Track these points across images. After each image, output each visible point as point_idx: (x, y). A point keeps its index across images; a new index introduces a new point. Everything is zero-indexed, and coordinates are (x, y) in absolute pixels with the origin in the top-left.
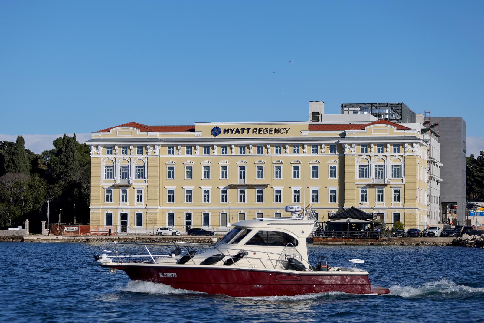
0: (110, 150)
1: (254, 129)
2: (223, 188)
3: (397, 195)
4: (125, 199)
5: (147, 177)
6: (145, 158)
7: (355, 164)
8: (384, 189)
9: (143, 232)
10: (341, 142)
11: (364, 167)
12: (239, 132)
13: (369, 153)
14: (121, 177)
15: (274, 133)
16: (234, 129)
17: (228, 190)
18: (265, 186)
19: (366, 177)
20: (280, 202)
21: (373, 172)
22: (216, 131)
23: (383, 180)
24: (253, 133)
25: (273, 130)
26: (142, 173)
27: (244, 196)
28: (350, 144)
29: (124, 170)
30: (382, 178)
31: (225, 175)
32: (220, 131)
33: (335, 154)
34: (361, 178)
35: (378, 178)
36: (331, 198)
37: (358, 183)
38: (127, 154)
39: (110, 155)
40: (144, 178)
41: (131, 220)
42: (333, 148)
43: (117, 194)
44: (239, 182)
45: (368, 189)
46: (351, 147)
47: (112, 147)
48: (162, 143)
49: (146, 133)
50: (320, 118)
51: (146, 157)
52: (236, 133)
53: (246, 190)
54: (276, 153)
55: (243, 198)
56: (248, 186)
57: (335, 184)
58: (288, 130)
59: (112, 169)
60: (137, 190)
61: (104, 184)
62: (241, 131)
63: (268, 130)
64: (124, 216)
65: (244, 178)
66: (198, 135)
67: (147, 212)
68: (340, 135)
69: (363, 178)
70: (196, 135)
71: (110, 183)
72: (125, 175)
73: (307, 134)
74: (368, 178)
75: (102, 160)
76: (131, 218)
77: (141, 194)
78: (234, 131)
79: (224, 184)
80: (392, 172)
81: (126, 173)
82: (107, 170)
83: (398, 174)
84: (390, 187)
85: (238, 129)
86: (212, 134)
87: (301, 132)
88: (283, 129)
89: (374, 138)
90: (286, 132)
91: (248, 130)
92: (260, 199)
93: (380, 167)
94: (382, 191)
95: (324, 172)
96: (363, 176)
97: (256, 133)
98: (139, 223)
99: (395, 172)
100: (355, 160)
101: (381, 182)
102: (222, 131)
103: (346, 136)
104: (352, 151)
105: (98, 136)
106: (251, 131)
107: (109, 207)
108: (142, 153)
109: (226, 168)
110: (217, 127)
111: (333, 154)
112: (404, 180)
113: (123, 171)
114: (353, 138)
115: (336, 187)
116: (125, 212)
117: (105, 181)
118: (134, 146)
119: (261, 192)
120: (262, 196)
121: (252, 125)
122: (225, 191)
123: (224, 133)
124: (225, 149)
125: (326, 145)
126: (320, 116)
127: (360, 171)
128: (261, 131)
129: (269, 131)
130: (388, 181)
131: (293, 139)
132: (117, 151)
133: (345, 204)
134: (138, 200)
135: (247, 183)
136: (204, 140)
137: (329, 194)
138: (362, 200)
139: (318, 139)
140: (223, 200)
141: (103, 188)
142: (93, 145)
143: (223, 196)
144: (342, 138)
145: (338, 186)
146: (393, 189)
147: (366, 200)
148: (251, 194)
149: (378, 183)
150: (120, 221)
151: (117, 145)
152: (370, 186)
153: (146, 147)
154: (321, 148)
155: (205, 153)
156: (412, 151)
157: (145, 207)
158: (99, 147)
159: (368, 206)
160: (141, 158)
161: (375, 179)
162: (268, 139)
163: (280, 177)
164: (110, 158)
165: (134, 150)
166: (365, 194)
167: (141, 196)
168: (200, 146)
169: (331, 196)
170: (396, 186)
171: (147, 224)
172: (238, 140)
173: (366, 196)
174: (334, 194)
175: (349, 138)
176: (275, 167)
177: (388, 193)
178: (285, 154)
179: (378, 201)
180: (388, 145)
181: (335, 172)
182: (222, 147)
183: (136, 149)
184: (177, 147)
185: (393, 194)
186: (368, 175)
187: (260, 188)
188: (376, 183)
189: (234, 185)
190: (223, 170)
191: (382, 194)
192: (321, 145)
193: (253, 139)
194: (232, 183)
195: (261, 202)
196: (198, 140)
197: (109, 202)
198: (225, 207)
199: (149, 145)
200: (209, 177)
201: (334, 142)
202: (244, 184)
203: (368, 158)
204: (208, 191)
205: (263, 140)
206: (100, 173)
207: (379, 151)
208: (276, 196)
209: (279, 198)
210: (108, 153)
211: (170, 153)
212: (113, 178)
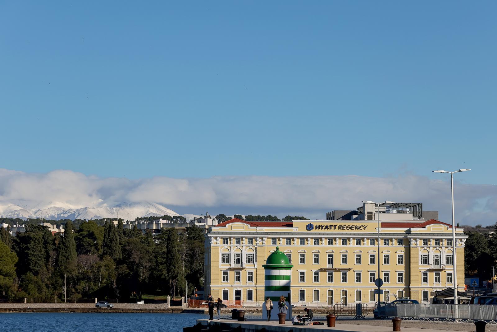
0: (226, 240)
1: (340, 226)
2: (315, 271)
4: (238, 279)
5: (256, 262)
6: (255, 247)
7: (418, 254)
8: (440, 273)
9: (254, 305)
10: (409, 237)
11: (425, 256)
13: (428, 245)
14: (235, 262)
15: (355, 229)
16: (324, 225)
17: (319, 273)
18: (349, 269)
19: (426, 263)
20: (359, 282)
21: (432, 260)
22: (309, 227)
23: (439, 266)
24: (338, 229)
25: (354, 226)
26: (251, 259)
27: (332, 277)
28: (415, 239)
30: (438, 264)
31: (317, 260)
32: (313, 227)
33: (401, 246)
34: (423, 264)
35: (435, 264)
36: (398, 279)
37: (421, 268)
38: (240, 244)
39: (226, 244)
40: (254, 263)
41: (244, 296)
42: (400, 242)
43: (232, 275)
44: (328, 266)
45: (428, 273)
46: (416, 241)
47: (228, 238)
48: (269, 236)
49: (255, 228)
50: (373, 216)
51: (256, 246)
52: (325, 228)
53: (334, 273)
54: (356, 245)
55: (331, 279)
56: (336, 270)
57: (401, 268)
58: (366, 227)
59: (228, 255)
61: (221, 267)
62: (329, 227)
63: (350, 227)
64: (238, 293)
65: (332, 263)
66: (296, 230)
67: (256, 290)
68: (405, 232)
69: (424, 265)
70: (294, 230)
71: (226, 266)
72: (238, 260)
73: (381, 231)
74: (428, 264)
75: (220, 248)
76: (244, 294)
77: (251, 275)
79: (316, 267)
80: (446, 260)
81: (239, 259)
83: (450, 262)
84: (445, 272)
85: (327, 225)
86: (306, 229)
87: (376, 229)
88: (362, 226)
89: (433, 235)
90: (364, 229)
91: (335, 226)
92: (344, 279)
93: (437, 256)
94: (439, 275)
95: (393, 259)
96: (424, 263)
97: (341, 229)
98: (250, 297)
99: (448, 260)
100: (418, 251)
101: (437, 267)
103: (412, 233)
104: (416, 244)
105: (217, 230)
106: (337, 227)
107: (226, 286)
108: (252, 244)
109: (317, 256)
110: (310, 224)
113: (237, 257)
114: (418, 234)
116: (239, 289)
117: (222, 265)
118: (246, 238)
119: (345, 274)
120: (346, 277)
121: (338, 223)
122: (316, 274)
123: (316, 228)
124: (316, 241)
125: (396, 239)
126: (374, 214)
127: (422, 259)
128: (345, 227)
129: (351, 228)
130: (443, 267)
131: (370, 234)
132: (232, 242)
133: (411, 284)
134: (249, 280)
135: (334, 267)
136: (300, 234)
137: (398, 276)
138: (424, 281)
139: (389, 234)
140: (315, 281)
141: (221, 270)
142: (212, 237)
143: (315, 277)
144: (408, 234)
145: (404, 271)
146: (447, 273)
147: (426, 281)
148: (338, 276)
149: (436, 269)
150: (234, 297)
151: (232, 237)
152: (430, 270)
153: (256, 239)
154: (392, 241)
155: (301, 244)
156: (462, 245)
157: (255, 285)
158: (218, 238)
159: (428, 286)
160: (251, 247)
161: (433, 266)
162: (351, 234)
163: (360, 263)
164: (226, 247)
165: (246, 241)
166: (426, 276)
167: (252, 277)
168: (298, 238)
169: (399, 278)
170: (450, 271)
171: (256, 298)
172: (327, 234)
173: (427, 278)
174: (401, 276)
175: (415, 234)
176: (356, 255)
177: (443, 276)
178: (363, 245)
179: (436, 281)
180: (444, 240)
181: (402, 259)
182: (315, 239)
183: (247, 240)
184: (279, 239)
185: (447, 276)
186: (428, 262)
187: (344, 272)
188: (434, 269)
189: (325, 269)
190: (315, 257)
191: (438, 276)
192: (391, 239)
193: (339, 234)
194: (323, 267)
195: (345, 282)
196: (296, 234)
197: (226, 282)
198: (317, 286)
199: (258, 237)
200: (304, 262)
201: (402, 237)
202: (331, 268)
203: (428, 249)
204: (303, 274)
205: (347, 234)
206: (218, 259)
207: (436, 244)
208: (357, 278)
209: (358, 279)
210: (224, 243)
211: (273, 244)
212: (229, 263)
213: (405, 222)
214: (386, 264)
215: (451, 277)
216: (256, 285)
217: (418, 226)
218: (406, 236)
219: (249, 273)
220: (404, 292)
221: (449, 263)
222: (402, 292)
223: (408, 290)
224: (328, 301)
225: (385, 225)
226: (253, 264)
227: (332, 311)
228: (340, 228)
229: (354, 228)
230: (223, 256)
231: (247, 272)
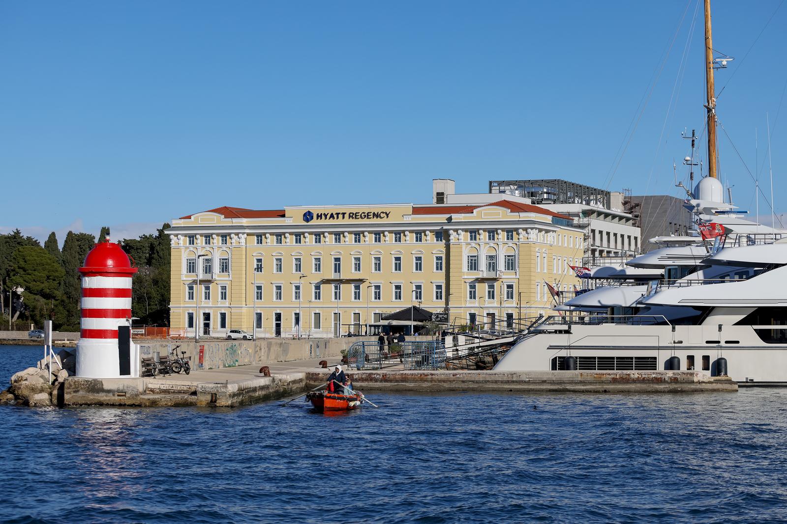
0: (192, 239)
1: (350, 213)
2: (316, 284)
3: (511, 291)
4: (207, 296)
5: (231, 270)
7: (462, 255)
8: (496, 284)
10: (449, 227)
11: (473, 258)
13: (478, 240)
14: (203, 271)
15: (374, 217)
16: (328, 213)
17: (321, 286)
18: (364, 280)
19: (475, 269)
20: (379, 300)
21: (483, 263)
22: (308, 216)
23: (494, 273)
24: (349, 218)
25: (372, 214)
26: (226, 266)
27: (339, 293)
28: (456, 231)
30: (493, 270)
31: (318, 268)
32: (313, 216)
33: (441, 242)
34: (469, 271)
35: (489, 271)
36: (436, 295)
37: (466, 277)
38: (210, 245)
39: (192, 245)
40: (228, 272)
41: (214, 321)
42: (438, 236)
43: (200, 290)
44: (333, 276)
45: (477, 284)
46: (458, 234)
47: (194, 236)
49: (230, 219)
50: (445, 200)
51: (231, 247)
52: (330, 218)
53: (341, 286)
54: (375, 242)
55: (337, 296)
56: (344, 281)
57: (441, 278)
58: (388, 215)
59: (195, 261)
61: (184, 279)
62: (335, 216)
63: (366, 214)
64: (207, 317)
65: (339, 271)
66: (289, 221)
67: (231, 312)
68: (446, 220)
69: (471, 271)
70: (286, 221)
71: (192, 277)
72: (208, 268)
73: (410, 219)
74: (478, 270)
75: (183, 251)
76: (214, 319)
77: (225, 291)
78: (328, 216)
79: (317, 278)
80: (505, 263)
81: (209, 266)
82: (189, 262)
83: (512, 266)
84: (503, 282)
85: (332, 213)
86: (304, 220)
87: (403, 216)
88: (383, 213)
89: (484, 223)
90: (386, 216)
91: (344, 214)
92: (357, 296)
93: (491, 257)
94: (493, 287)
95: (430, 263)
96: (471, 269)
97: (353, 218)
98: (223, 323)
99: (508, 263)
100: (462, 249)
101: (492, 275)
102: (315, 217)
103: (453, 221)
104: (458, 239)
105: (180, 224)
106: (347, 216)
107: (191, 306)
108: (226, 243)
109: (319, 260)
110: (309, 211)
111: (439, 242)
112: (517, 273)
113: (206, 264)
114: (461, 223)
115: (442, 282)
116: (207, 311)
117: (186, 276)
118: (218, 235)
119: (357, 287)
120: (359, 293)
121: (348, 209)
122: (318, 287)
123: (317, 218)
124: (318, 236)
125: (431, 231)
126: (445, 196)
127: (468, 263)
128: (358, 215)
129: (367, 216)
130: (500, 274)
131: (395, 225)
132: (199, 241)
133: (450, 303)
134: (222, 298)
135: (342, 278)
136: (294, 227)
137: (435, 290)
138: (470, 298)
139: (421, 225)
140: (316, 298)
141: (184, 284)
142: (172, 234)
143: (316, 293)
144: (447, 223)
145: (444, 281)
146: (506, 284)
147: (474, 297)
148: (347, 290)
149: (489, 277)
150: (202, 322)
151: (199, 234)
152: (480, 280)
153: (230, 235)
154: (426, 235)
155: (296, 242)
156: (527, 238)
157: (230, 306)
158: (181, 236)
159: (477, 305)
160: (225, 248)
161: (485, 272)
162: (366, 226)
163: (379, 269)
164: (192, 249)
165: (217, 240)
166: (474, 290)
168: (291, 234)
169: (437, 292)
170: (511, 281)
171: (231, 325)
172: (334, 226)
173: (475, 292)
174: (440, 290)
175: (456, 224)
176: (374, 258)
179: (489, 298)
180: (500, 231)
181: (441, 264)
182: (315, 235)
183: (220, 238)
184: (265, 235)
185: (505, 290)
186: (478, 267)
187: (357, 284)
188: (487, 277)
189: (329, 280)
190: (316, 263)
191: (493, 290)
192: (425, 232)
193: (349, 226)
194: (326, 278)
195: (359, 300)
196: (290, 227)
197: (191, 300)
198: (318, 306)
199: (233, 233)
200: (300, 270)
201: (441, 228)
202: (339, 278)
203: (478, 247)
204: (299, 288)
205: (361, 226)
206: (181, 267)
207: (489, 239)
208: (375, 293)
209: (378, 296)
210: (189, 243)
211: (257, 243)
212: (195, 272)
217: (467, 211)
218: (446, 227)
219: (221, 288)
221: (511, 268)
223: (446, 311)
224: (333, 329)
228: (351, 217)
229: (371, 216)
231: (219, 286)
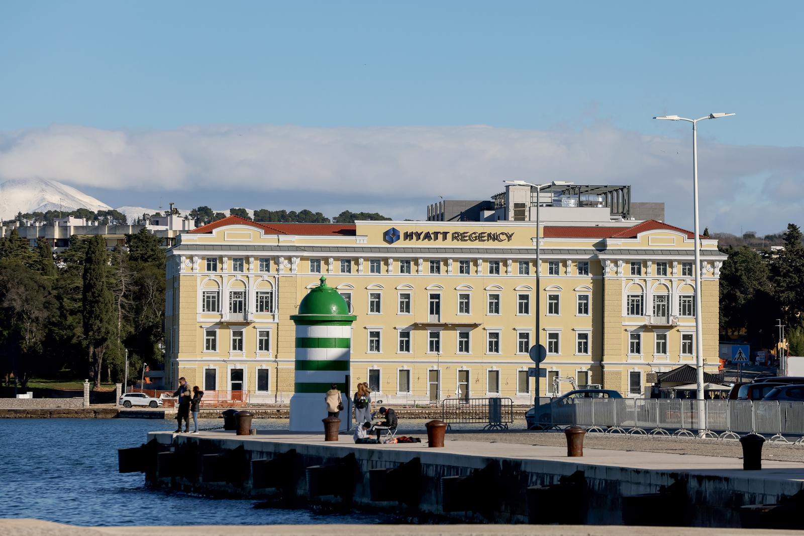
0: (212, 264)
1: (455, 233)
2: (403, 330)
3: (688, 343)
4: (238, 345)
5: (277, 310)
6: (274, 277)
7: (621, 292)
8: (668, 334)
9: (271, 401)
10: (601, 257)
11: (635, 299)
12: (430, 236)
13: (643, 275)
14: (230, 309)
15: (488, 240)
16: (422, 232)
17: (412, 333)
18: (475, 326)
19: (638, 313)
20: (496, 353)
21: (649, 306)
22: (391, 235)
23: (665, 318)
24: (453, 240)
25: (486, 235)
26: (267, 302)
27: (438, 342)
28: (615, 262)
29: (236, 298)
30: (663, 315)
31: (406, 306)
32: (399, 236)
33: (586, 276)
34: (630, 316)
35: (658, 316)
36: (579, 346)
37: (627, 323)
38: (243, 272)
39: (212, 272)
40: (271, 311)
41: (250, 382)
42: (583, 267)
43: (225, 337)
44: (431, 319)
45: (643, 335)
46: (617, 265)
47: (216, 259)
48: (305, 254)
49: (275, 237)
50: (527, 213)
51: (277, 276)
52: (424, 238)
53: (442, 333)
54: (490, 273)
55: (435, 346)
56: (446, 326)
57: (585, 324)
58: (511, 236)
59: (216, 295)
60: (260, 332)
61: (202, 320)
62: (433, 236)
63: (477, 235)
64: (237, 375)
65: (438, 312)
66: (362, 242)
67: (277, 368)
68: (594, 246)
69: (633, 316)
70: (358, 242)
71: (211, 318)
72: (239, 305)
73: (541, 244)
74: (642, 314)
75: (199, 280)
76: (250, 378)
77: (266, 338)
78: (422, 236)
79: (404, 321)
80: (680, 306)
81: (240, 302)
82: (207, 296)
83: (690, 311)
84: (678, 331)
85: (428, 232)
86: (385, 240)
87: (531, 239)
88: (502, 233)
89: (654, 252)
90: (507, 239)
91: (445, 234)
92: (465, 346)
93: (660, 298)
94: (664, 337)
95: (568, 304)
96: (633, 313)
97: (458, 240)
98: (263, 384)
99: (684, 306)
100: (621, 286)
101: (661, 321)
102: (402, 236)
103: (607, 248)
104: (617, 273)
105: (193, 240)
106: (449, 236)
107: (211, 359)
108: (268, 270)
109: (407, 296)
110: (393, 228)
111: (583, 275)
114: (621, 252)
115: (589, 329)
116: (238, 367)
117: (204, 316)
118: (256, 258)
119: (465, 335)
120: (467, 343)
121: (452, 227)
122: (405, 334)
123: (406, 238)
124: (406, 265)
125: (574, 261)
126: (527, 209)
127: (628, 305)
128: (467, 236)
129: (480, 237)
130: (674, 320)
131: (520, 251)
132: (225, 266)
133: (605, 357)
134: (261, 348)
135: (442, 321)
136: (371, 250)
137: (577, 341)
138: (632, 351)
139: (560, 251)
140: (402, 349)
141: (201, 327)
142: (183, 255)
143: (402, 342)
144: (601, 251)
145: (591, 328)
146: (682, 333)
147: (638, 351)
148: (450, 339)
149: (659, 324)
150: (230, 383)
151: (226, 256)
152: (646, 328)
153: (276, 259)
154: (565, 265)
155: (372, 271)
156: (713, 274)
157: (274, 359)
158: (195, 259)
159: (642, 361)
160: (266, 278)
161: (652, 318)
162: (478, 251)
163: (497, 311)
164: (213, 277)
165: (255, 265)
166: (637, 341)
167: (267, 341)
168: (366, 259)
169: (580, 343)
170: (688, 329)
171: (277, 387)
172: (429, 250)
173: (638, 344)
174: (585, 341)
175: (614, 252)
176: (490, 295)
177: (674, 339)
178: (505, 275)
179: (658, 352)
180: (675, 264)
181: (586, 305)
182: (402, 262)
183: (259, 263)
184: (326, 260)
185: (682, 341)
186: (642, 311)
187: (465, 330)
188: (655, 324)
189: (422, 324)
190: (403, 300)
191: (663, 341)
192: (565, 262)
193: (454, 250)
194: (418, 322)
195: (466, 353)
196: (363, 249)
197: (211, 351)
198: (404, 360)
199: (282, 256)
200: (378, 310)
201: (587, 257)
202: (437, 322)
203: (643, 283)
204: (377, 334)
205: (470, 251)
206: (195, 303)
207: (659, 273)
208: (491, 343)
209: (494, 346)
210: (209, 269)
211: (312, 270)
212: (218, 311)
213: (593, 225)
214: (554, 315)
215: (690, 341)
216: (276, 357)
217: (620, 235)
218: (596, 256)
219: (261, 334)
220: (590, 373)
221: (687, 313)
222: (586, 373)
223: (599, 369)
224: (428, 393)
225: (552, 232)
226: (269, 313)
227: (437, 413)
228: (456, 238)
229: (486, 238)
230: (206, 298)
231: (258, 330)
